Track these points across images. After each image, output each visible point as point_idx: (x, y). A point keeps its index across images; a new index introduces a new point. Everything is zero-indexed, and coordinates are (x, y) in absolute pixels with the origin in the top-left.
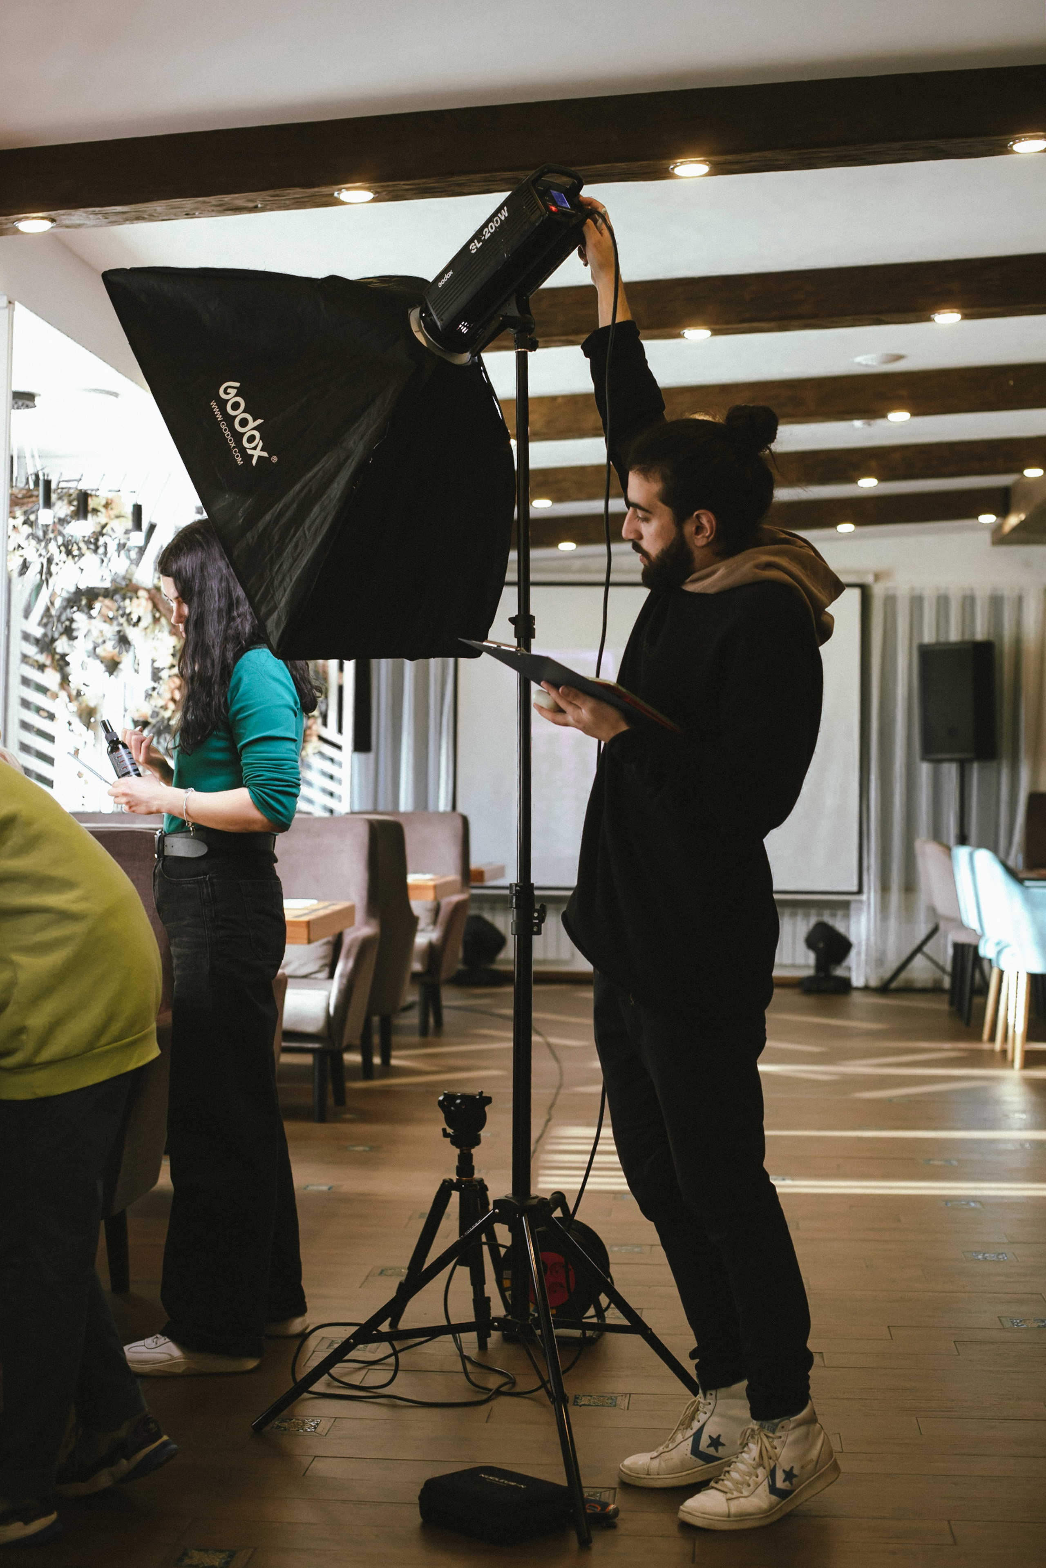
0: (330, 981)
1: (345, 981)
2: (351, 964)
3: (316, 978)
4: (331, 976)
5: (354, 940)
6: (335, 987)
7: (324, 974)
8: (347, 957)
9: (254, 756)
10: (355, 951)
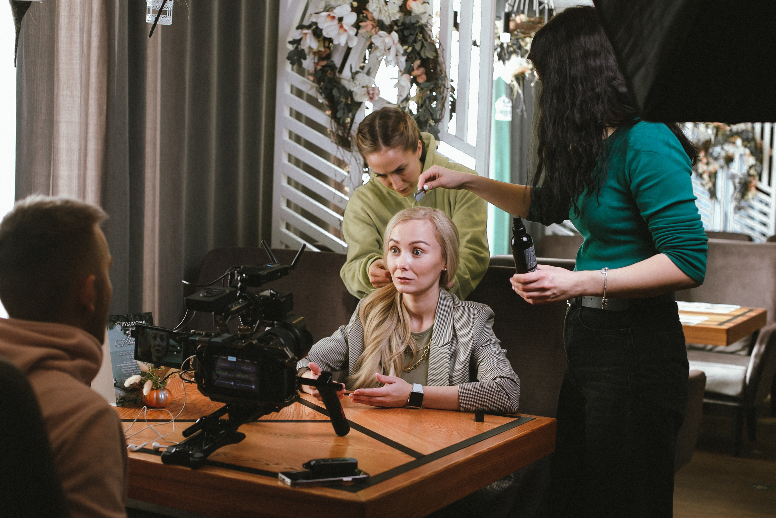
0: (748, 357)
1: (758, 361)
2: (763, 348)
3: (739, 355)
4: (750, 354)
5: (767, 332)
6: (751, 362)
7: (743, 353)
8: (761, 344)
9: (665, 220)
10: (766, 340)
